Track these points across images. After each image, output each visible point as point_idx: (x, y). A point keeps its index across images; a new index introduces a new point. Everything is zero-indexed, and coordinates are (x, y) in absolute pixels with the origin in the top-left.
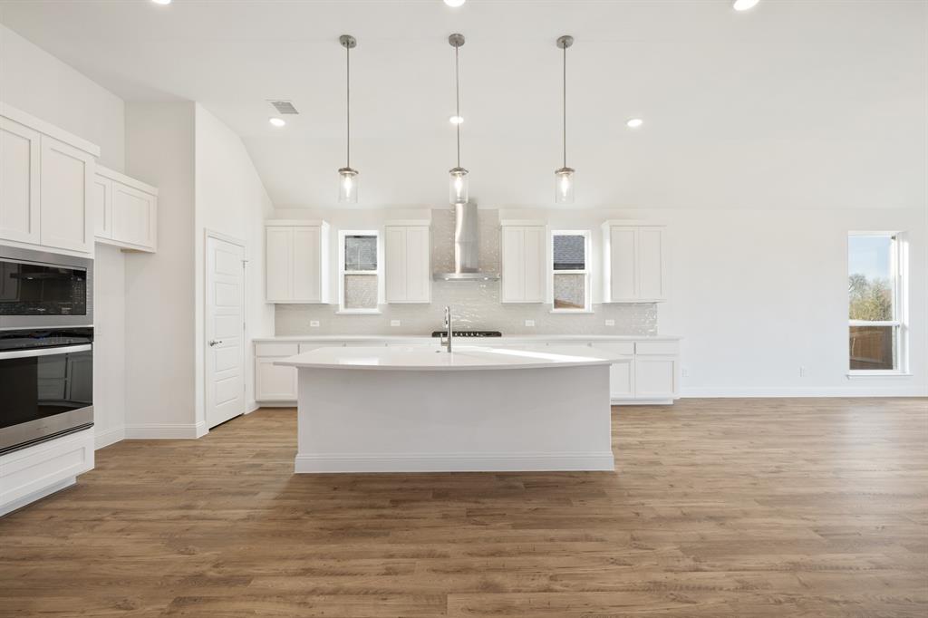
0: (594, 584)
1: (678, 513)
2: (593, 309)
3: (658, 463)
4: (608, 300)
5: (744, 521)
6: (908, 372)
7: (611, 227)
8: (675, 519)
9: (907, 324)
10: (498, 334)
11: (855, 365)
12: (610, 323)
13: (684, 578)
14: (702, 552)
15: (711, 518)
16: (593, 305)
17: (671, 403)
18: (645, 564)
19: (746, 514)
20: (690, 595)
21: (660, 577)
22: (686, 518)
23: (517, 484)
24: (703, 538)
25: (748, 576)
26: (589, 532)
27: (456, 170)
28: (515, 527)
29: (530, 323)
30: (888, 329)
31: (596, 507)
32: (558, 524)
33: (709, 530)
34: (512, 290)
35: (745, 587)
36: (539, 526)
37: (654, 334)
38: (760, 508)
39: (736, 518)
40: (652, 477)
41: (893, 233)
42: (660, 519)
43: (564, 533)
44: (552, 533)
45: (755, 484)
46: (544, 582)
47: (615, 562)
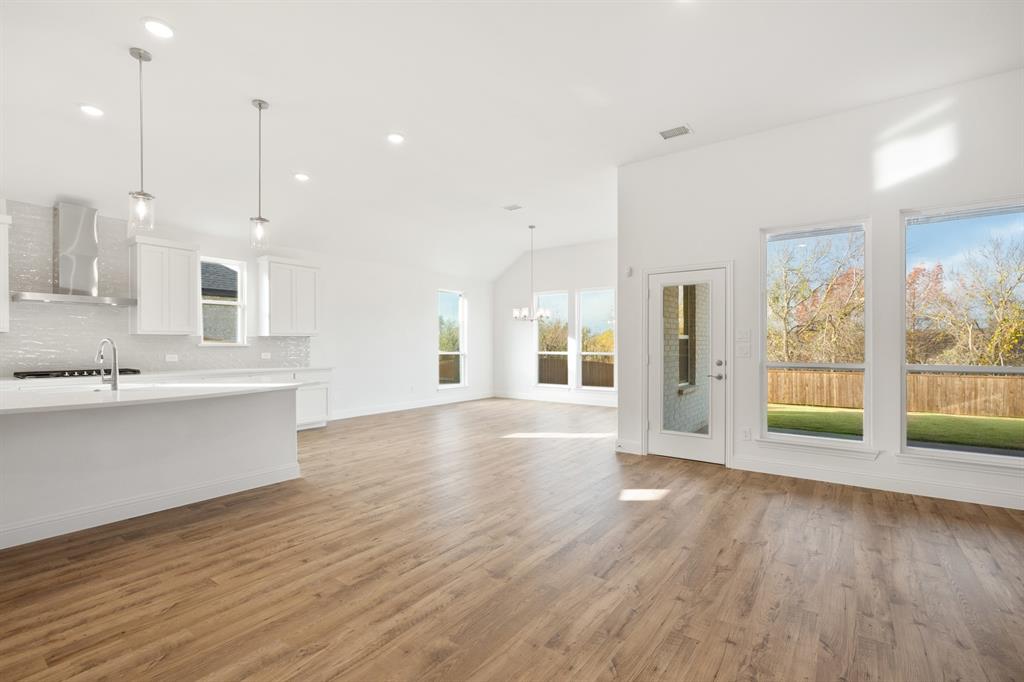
0: (321, 534)
1: (357, 487)
2: (248, 342)
3: (332, 465)
4: (266, 333)
6: (467, 384)
7: (270, 263)
8: (357, 490)
9: (466, 353)
10: (136, 372)
11: (442, 382)
12: (266, 356)
13: (371, 514)
14: (377, 500)
16: (248, 338)
17: (324, 425)
18: (347, 515)
19: (396, 477)
20: (380, 518)
21: (359, 517)
22: (363, 488)
23: (217, 506)
24: (376, 494)
25: (404, 501)
26: (301, 513)
27: (139, 194)
28: (237, 530)
29: (172, 358)
30: (458, 356)
31: (298, 500)
32: (274, 517)
33: (378, 490)
34: (149, 319)
35: (404, 506)
36: (258, 523)
37: (307, 365)
40: (331, 473)
41: (460, 293)
42: (346, 494)
43: (283, 519)
44: (274, 522)
46: (286, 545)
47: (327, 521)
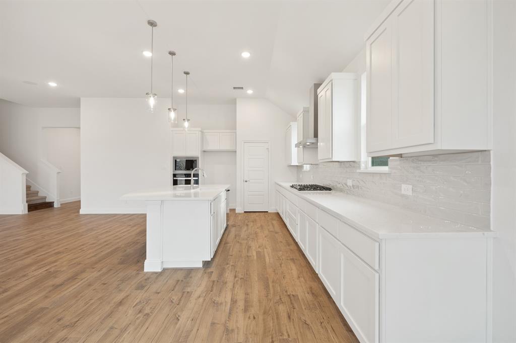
5: (44, 293)
15: (61, 285)
22: (73, 278)
38: (40, 305)
39: (50, 292)
45: (59, 320)
